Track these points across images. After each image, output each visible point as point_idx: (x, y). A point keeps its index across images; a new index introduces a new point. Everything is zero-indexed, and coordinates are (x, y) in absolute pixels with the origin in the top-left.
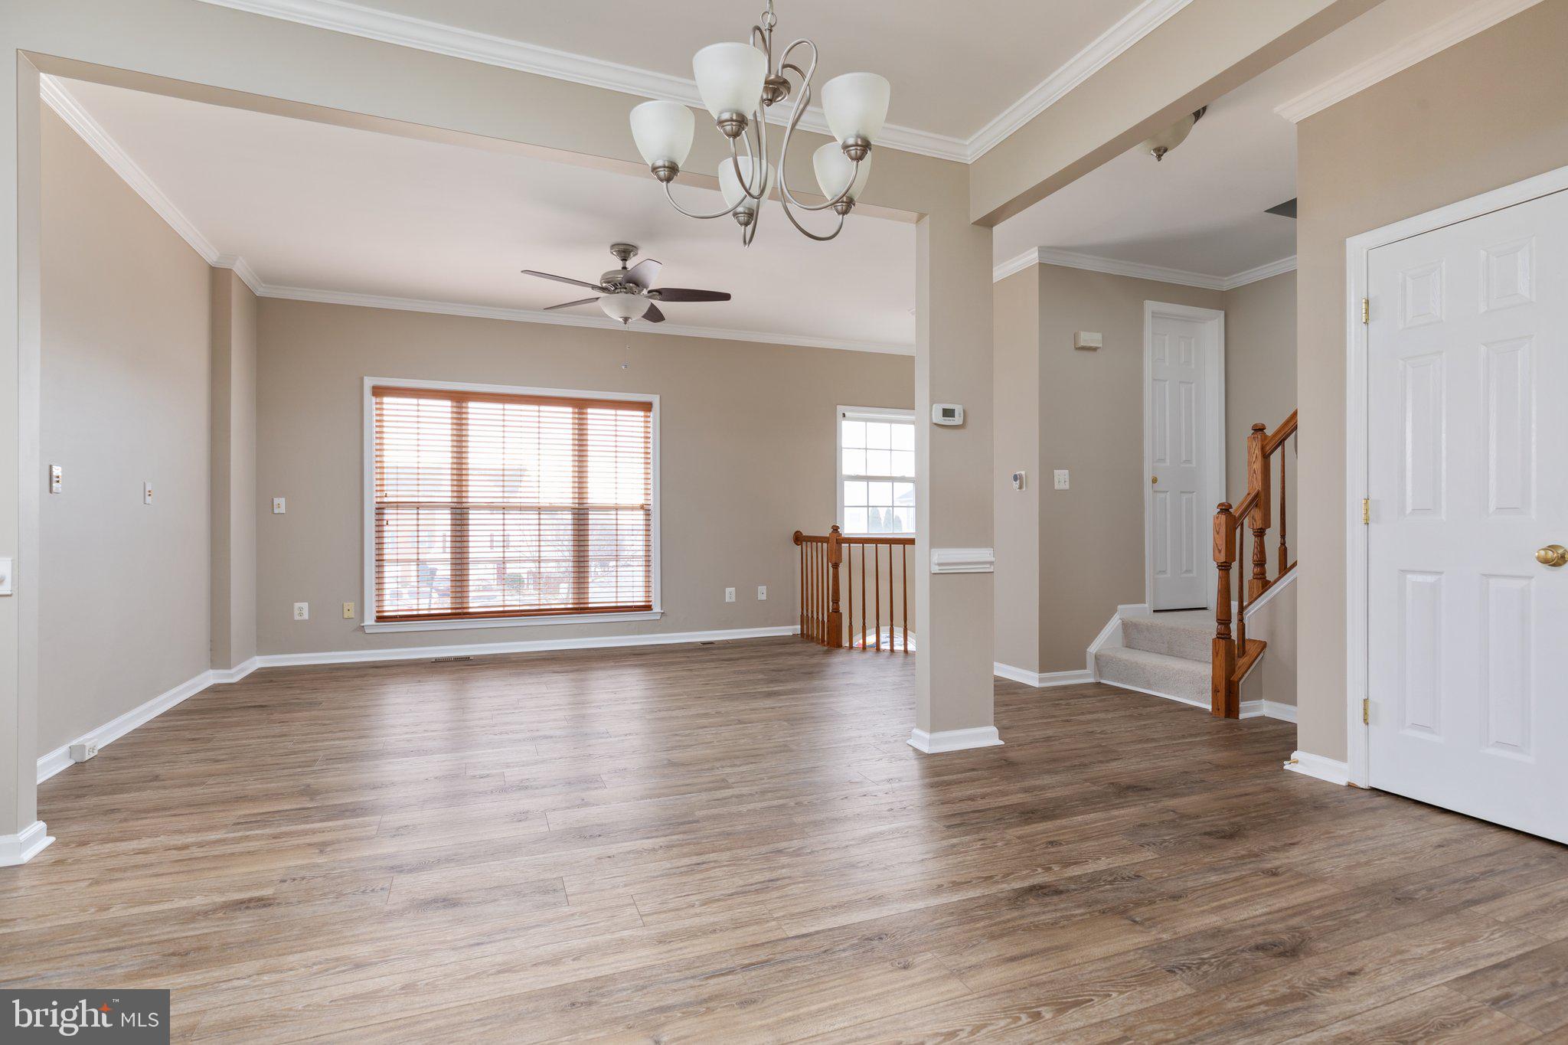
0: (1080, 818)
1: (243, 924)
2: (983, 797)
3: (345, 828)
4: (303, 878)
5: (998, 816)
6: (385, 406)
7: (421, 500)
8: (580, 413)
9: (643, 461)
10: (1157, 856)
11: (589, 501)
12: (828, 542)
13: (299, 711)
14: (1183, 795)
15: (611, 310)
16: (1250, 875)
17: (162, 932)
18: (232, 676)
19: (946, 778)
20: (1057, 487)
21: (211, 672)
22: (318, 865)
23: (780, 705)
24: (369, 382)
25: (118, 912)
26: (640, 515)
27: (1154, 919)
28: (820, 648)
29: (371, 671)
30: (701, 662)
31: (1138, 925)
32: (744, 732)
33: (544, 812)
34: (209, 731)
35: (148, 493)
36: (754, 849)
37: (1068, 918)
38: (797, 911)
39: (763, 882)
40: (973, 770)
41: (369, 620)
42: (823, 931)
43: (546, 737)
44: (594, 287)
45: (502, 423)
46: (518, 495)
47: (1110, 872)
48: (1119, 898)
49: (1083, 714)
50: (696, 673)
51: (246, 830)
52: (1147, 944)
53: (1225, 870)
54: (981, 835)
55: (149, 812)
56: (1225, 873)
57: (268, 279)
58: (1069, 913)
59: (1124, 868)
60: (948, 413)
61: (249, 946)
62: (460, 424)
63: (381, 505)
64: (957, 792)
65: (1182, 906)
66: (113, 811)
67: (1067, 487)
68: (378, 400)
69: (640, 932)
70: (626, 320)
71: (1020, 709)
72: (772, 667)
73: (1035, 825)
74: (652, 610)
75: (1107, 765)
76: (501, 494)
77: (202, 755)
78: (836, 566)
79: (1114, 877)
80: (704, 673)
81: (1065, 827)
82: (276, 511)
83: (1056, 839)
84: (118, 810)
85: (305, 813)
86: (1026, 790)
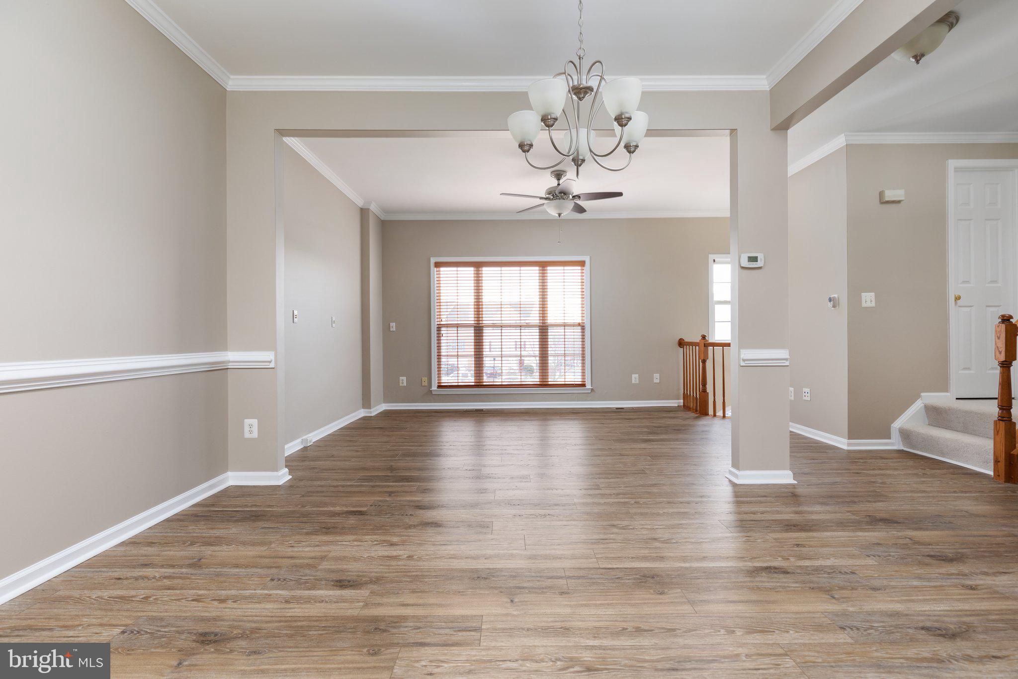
0: (828, 534)
1: (352, 521)
2: (762, 513)
3: (402, 486)
4: (379, 506)
5: (767, 525)
6: (441, 273)
7: (459, 322)
8: (543, 270)
9: (580, 296)
10: (876, 563)
11: (549, 321)
12: (698, 346)
13: (396, 431)
14: (927, 529)
15: (551, 210)
16: (950, 586)
17: (323, 519)
18: (371, 412)
19: (742, 499)
20: (864, 305)
21: (362, 410)
22: (387, 501)
23: (650, 447)
24: (433, 260)
25: (308, 508)
26: (579, 329)
27: (849, 598)
28: (693, 415)
29: (433, 414)
30: (611, 419)
31: (834, 600)
32: (621, 461)
33: (495, 490)
34: (357, 438)
35: (333, 322)
36: (600, 522)
37: (784, 587)
38: (611, 556)
39: (598, 539)
40: (765, 496)
41: (434, 387)
42: (621, 568)
43: (508, 454)
44: (541, 198)
45: (500, 278)
46: (530, 318)
47: (832, 567)
48: (829, 583)
49: (874, 469)
50: (606, 426)
51: (361, 482)
52: (834, 611)
53: (929, 580)
54: (749, 534)
55: (326, 470)
56: (928, 581)
57: (386, 211)
58: (786, 585)
59: (845, 566)
60: (753, 259)
61: (352, 530)
62: (478, 280)
63: (440, 326)
64: (746, 508)
65: (877, 595)
66: (314, 468)
67: (873, 304)
68: (438, 269)
69: (522, 552)
70: (560, 215)
71: (822, 463)
72: (655, 425)
73: (792, 533)
74: (586, 387)
75: (873, 504)
76: (519, 318)
77: (352, 448)
78: (704, 362)
79: (833, 571)
80: (610, 426)
81: (814, 537)
82: (391, 330)
83: (800, 543)
84: (316, 468)
85: (387, 478)
86: (797, 513)
